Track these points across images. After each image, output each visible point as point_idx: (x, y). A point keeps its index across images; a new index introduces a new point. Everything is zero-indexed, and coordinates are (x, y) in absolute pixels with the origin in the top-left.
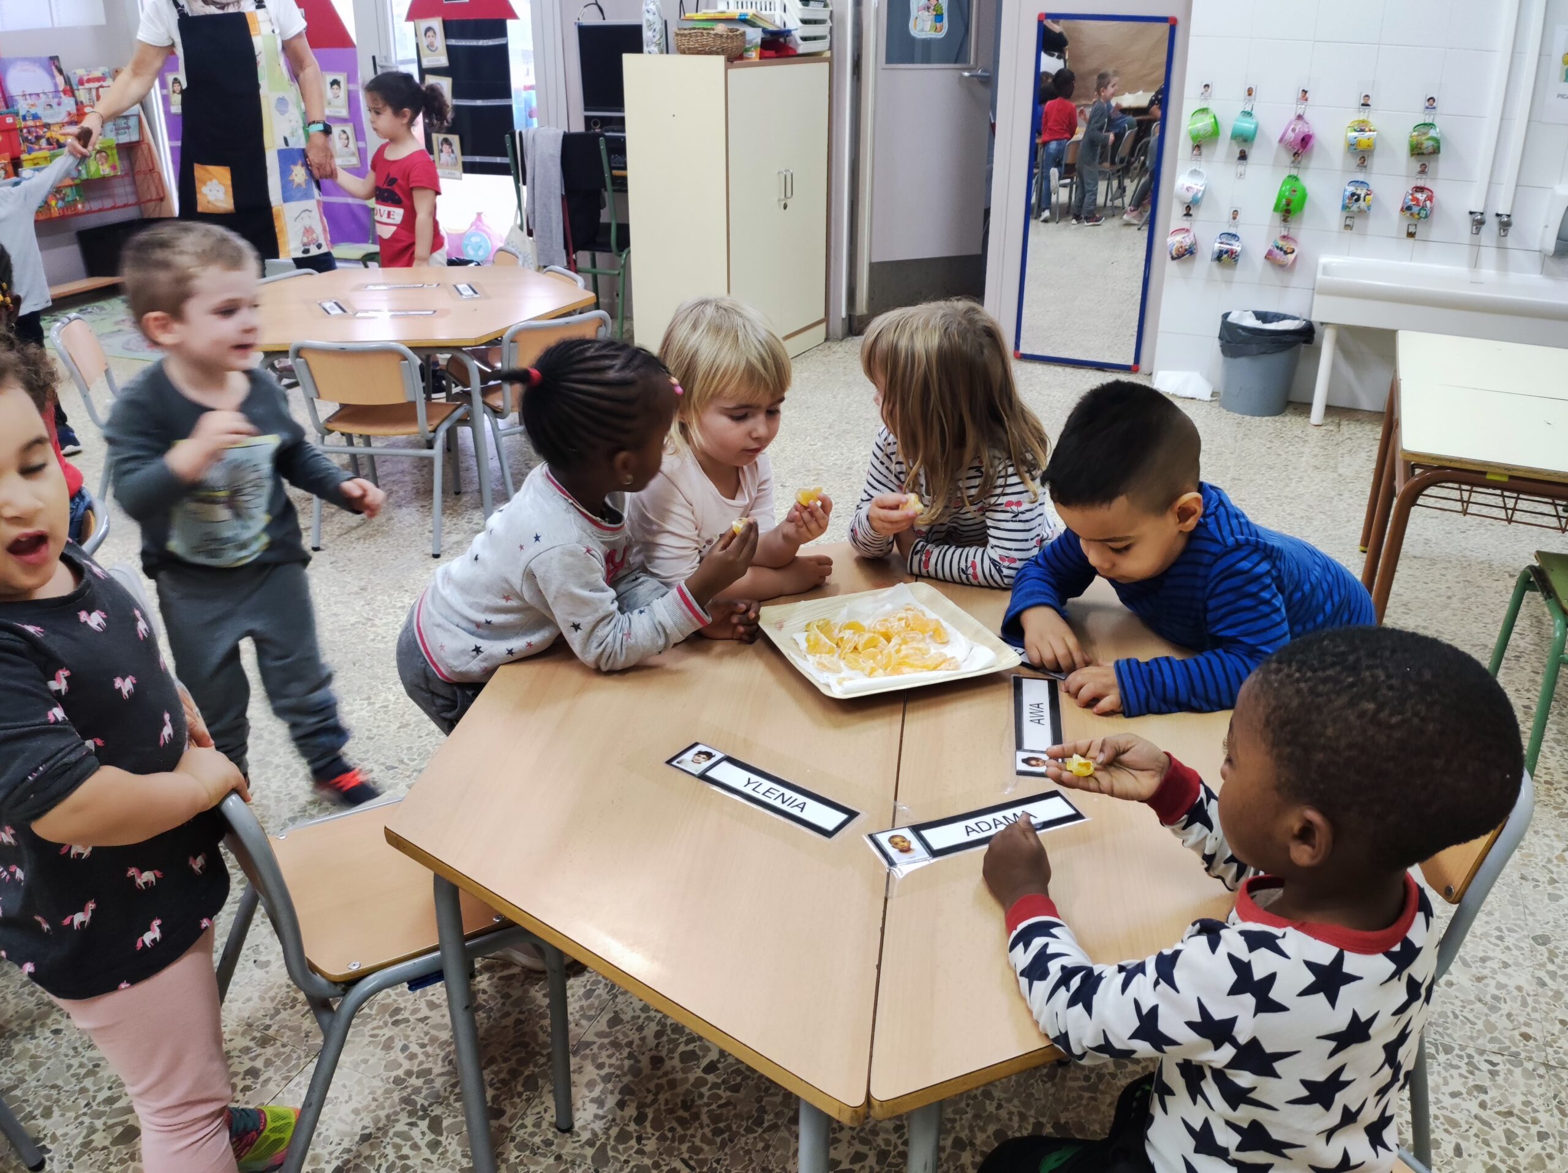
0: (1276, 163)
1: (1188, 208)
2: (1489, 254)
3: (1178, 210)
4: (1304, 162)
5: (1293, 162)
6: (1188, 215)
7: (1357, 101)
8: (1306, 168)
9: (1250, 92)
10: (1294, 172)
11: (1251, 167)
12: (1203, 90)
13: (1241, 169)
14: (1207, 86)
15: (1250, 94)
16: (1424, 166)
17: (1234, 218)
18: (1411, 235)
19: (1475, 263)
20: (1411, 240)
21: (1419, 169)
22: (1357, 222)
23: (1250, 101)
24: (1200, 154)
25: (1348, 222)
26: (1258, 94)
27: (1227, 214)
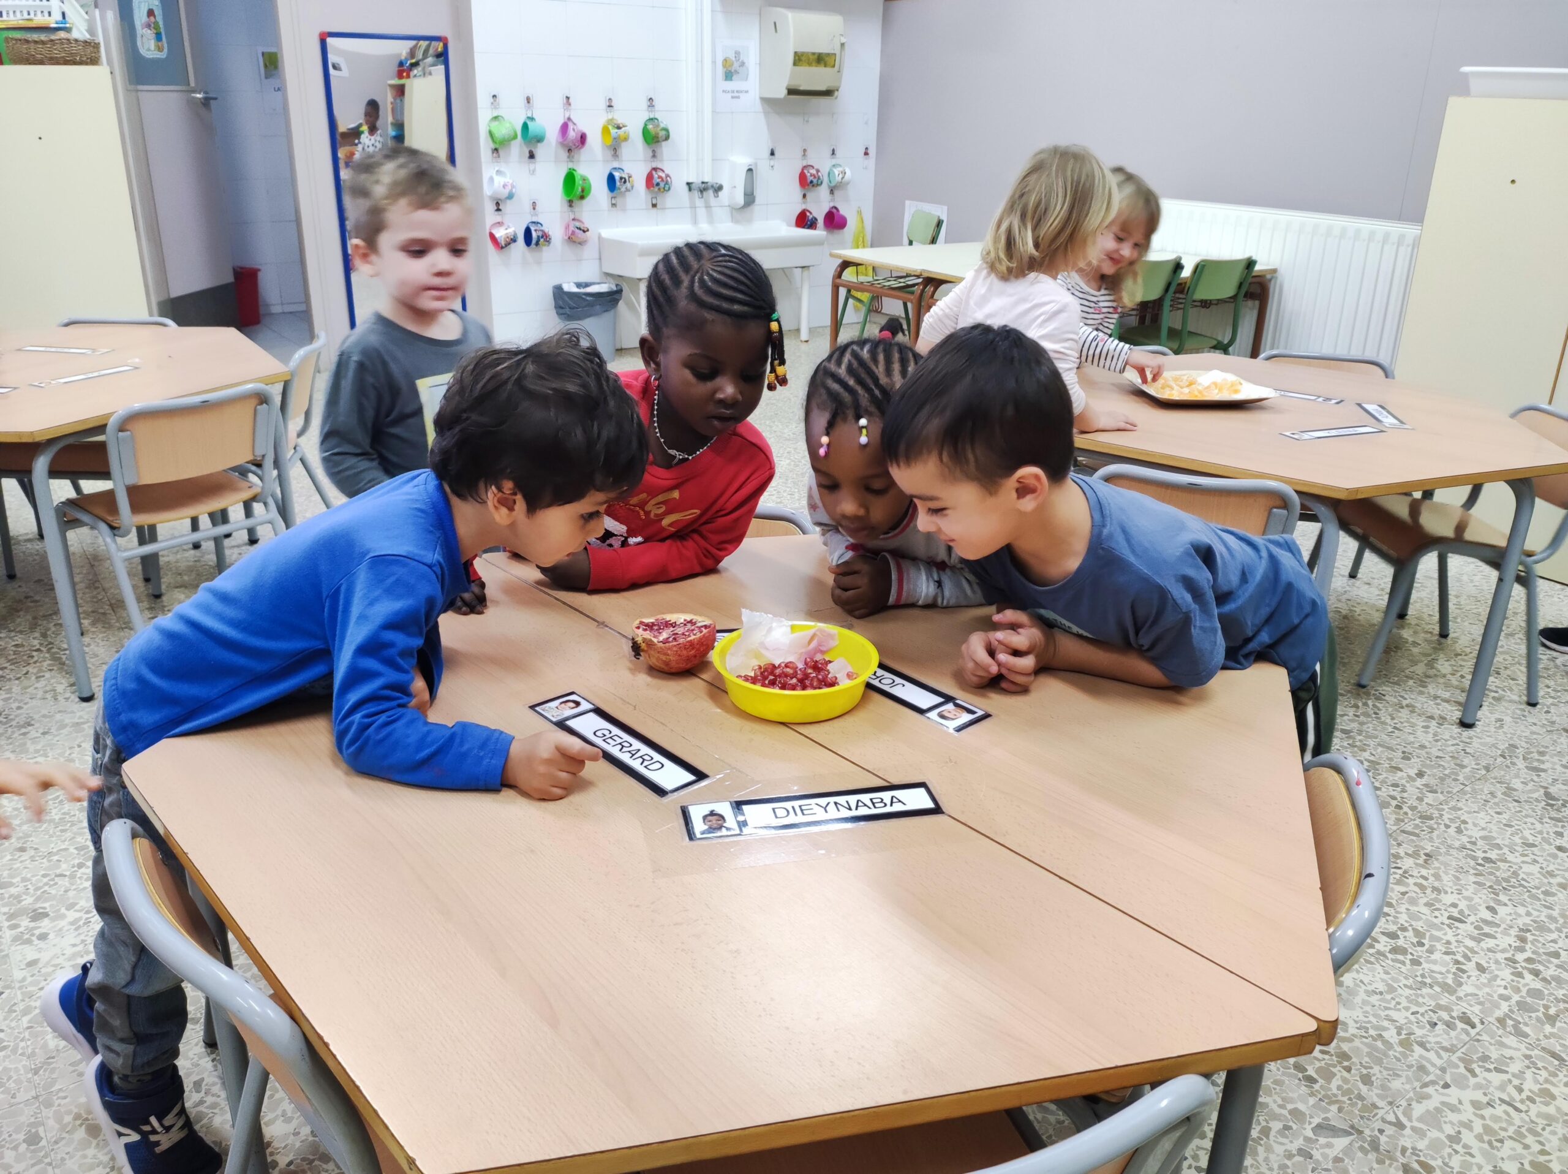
0: (557, 160)
1: (498, 204)
2: (702, 212)
3: (490, 207)
4: (576, 156)
5: (569, 157)
6: (498, 210)
7: (603, 105)
8: (579, 161)
9: (528, 100)
10: (571, 165)
11: (540, 164)
12: (492, 100)
13: (532, 167)
14: (494, 96)
15: (528, 102)
16: (654, 151)
17: (534, 209)
18: (654, 206)
19: (695, 222)
20: (655, 210)
21: (651, 154)
22: (619, 201)
23: (529, 108)
24: (499, 157)
25: (614, 202)
26: (535, 101)
27: (528, 207)
